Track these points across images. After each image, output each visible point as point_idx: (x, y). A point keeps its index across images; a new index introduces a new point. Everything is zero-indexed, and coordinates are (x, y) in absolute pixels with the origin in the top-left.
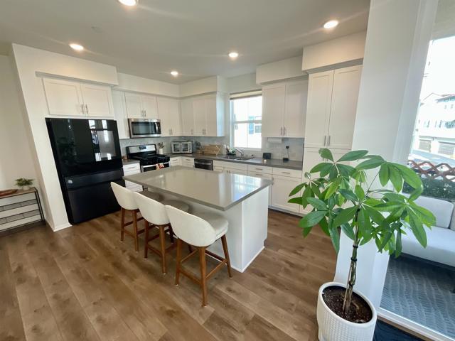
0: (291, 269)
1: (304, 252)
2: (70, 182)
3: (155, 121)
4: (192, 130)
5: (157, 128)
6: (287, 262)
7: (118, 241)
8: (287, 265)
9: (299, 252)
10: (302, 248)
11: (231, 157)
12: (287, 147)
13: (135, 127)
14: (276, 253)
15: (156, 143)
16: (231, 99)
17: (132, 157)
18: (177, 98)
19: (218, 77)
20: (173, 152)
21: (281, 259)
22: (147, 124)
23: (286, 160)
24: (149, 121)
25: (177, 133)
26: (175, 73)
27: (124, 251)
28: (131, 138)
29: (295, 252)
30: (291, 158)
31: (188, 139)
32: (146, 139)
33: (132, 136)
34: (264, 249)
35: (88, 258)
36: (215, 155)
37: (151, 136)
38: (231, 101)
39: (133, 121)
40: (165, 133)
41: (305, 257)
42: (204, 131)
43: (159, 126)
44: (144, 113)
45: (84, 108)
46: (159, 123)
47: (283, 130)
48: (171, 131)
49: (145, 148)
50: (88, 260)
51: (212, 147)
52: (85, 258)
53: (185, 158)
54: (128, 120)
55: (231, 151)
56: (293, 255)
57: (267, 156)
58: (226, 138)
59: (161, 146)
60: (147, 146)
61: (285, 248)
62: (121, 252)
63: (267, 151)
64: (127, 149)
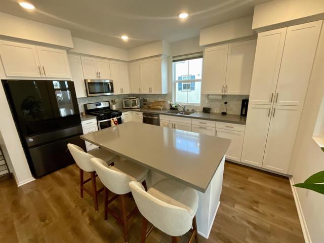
0: (256, 232)
1: (261, 208)
2: (31, 140)
3: (108, 81)
4: (140, 89)
5: (110, 87)
6: (249, 223)
7: (78, 197)
8: (251, 226)
9: (255, 207)
10: (257, 202)
11: (174, 111)
12: (226, 103)
13: (91, 87)
14: (233, 209)
15: (110, 100)
16: (174, 61)
17: (90, 113)
18: (126, 62)
19: (163, 41)
20: (124, 107)
21: (242, 218)
22: (101, 84)
23: (224, 114)
24: (103, 81)
25: (127, 91)
26: (125, 38)
27: (83, 211)
28: (88, 96)
29: (252, 209)
30: (228, 113)
31: (136, 96)
32: (101, 97)
33: (89, 95)
34: (220, 205)
35: (47, 221)
36: (159, 109)
37: (105, 94)
38: (173, 63)
39: (89, 81)
40: (117, 92)
41: (264, 215)
42: (150, 89)
43: (112, 86)
44: (98, 74)
45: (41, 69)
46: (111, 83)
47: (225, 88)
48: (122, 90)
49: (100, 105)
50: (47, 225)
51: (157, 103)
52: (44, 220)
53: (134, 113)
54: (85, 80)
55: (174, 106)
56: (252, 213)
57: (206, 111)
58: (169, 95)
59: (113, 102)
60: (102, 103)
61: (240, 203)
62: (80, 211)
63: (206, 106)
64: (85, 106)
